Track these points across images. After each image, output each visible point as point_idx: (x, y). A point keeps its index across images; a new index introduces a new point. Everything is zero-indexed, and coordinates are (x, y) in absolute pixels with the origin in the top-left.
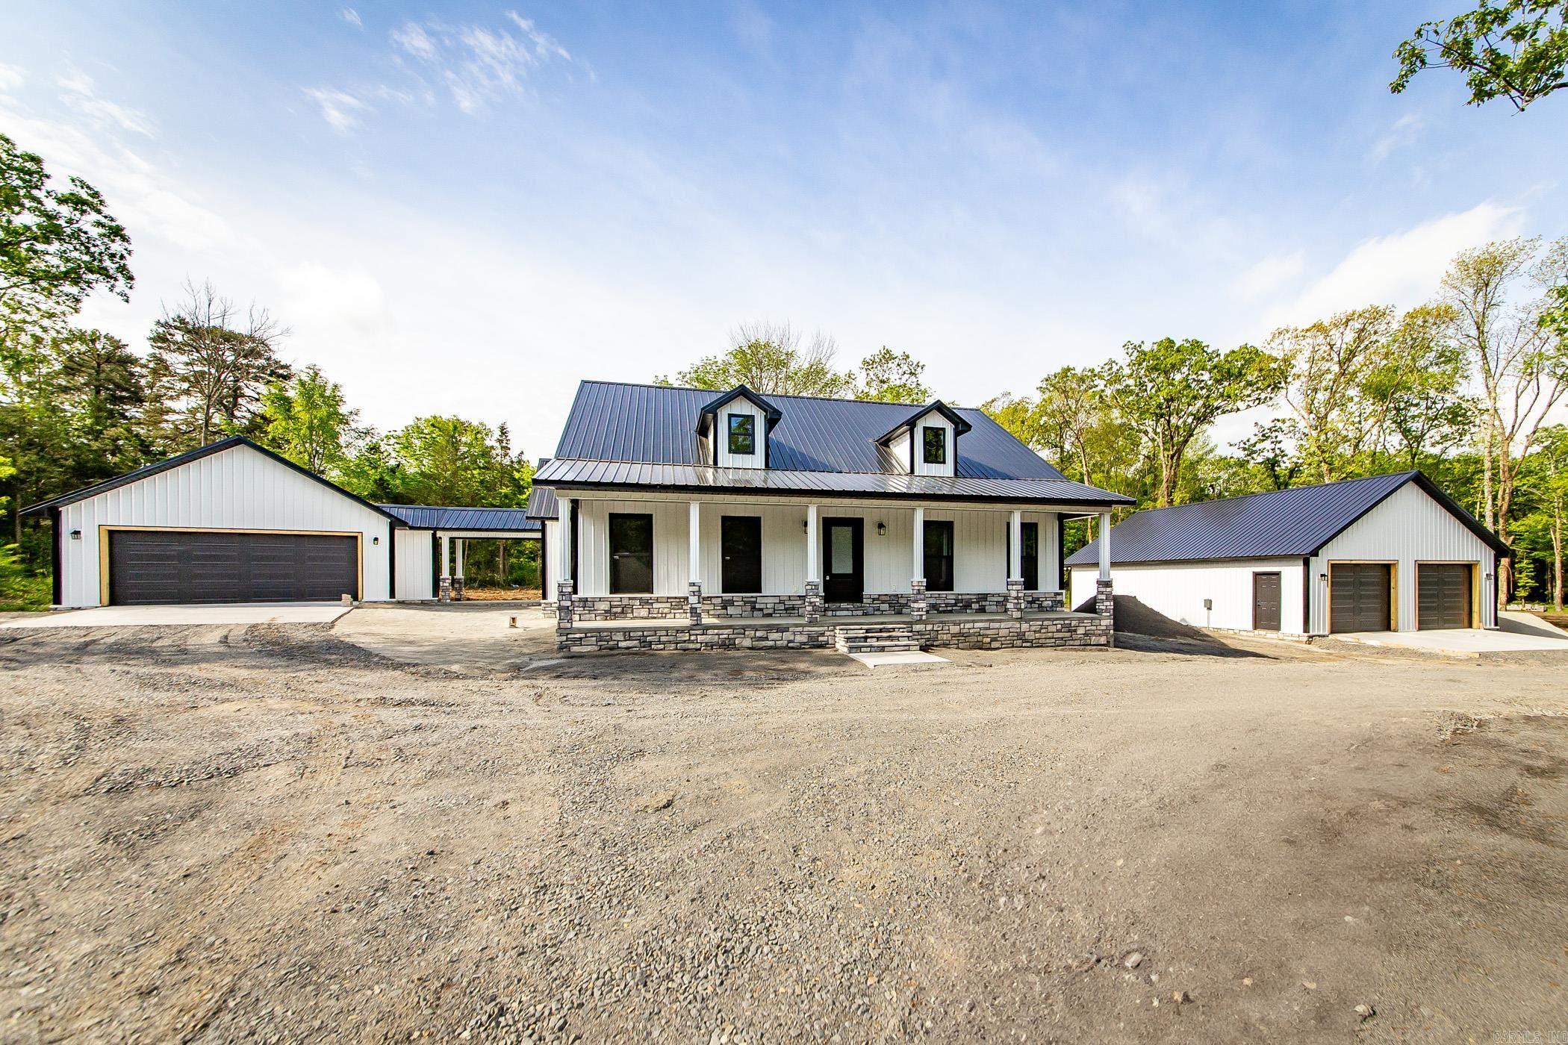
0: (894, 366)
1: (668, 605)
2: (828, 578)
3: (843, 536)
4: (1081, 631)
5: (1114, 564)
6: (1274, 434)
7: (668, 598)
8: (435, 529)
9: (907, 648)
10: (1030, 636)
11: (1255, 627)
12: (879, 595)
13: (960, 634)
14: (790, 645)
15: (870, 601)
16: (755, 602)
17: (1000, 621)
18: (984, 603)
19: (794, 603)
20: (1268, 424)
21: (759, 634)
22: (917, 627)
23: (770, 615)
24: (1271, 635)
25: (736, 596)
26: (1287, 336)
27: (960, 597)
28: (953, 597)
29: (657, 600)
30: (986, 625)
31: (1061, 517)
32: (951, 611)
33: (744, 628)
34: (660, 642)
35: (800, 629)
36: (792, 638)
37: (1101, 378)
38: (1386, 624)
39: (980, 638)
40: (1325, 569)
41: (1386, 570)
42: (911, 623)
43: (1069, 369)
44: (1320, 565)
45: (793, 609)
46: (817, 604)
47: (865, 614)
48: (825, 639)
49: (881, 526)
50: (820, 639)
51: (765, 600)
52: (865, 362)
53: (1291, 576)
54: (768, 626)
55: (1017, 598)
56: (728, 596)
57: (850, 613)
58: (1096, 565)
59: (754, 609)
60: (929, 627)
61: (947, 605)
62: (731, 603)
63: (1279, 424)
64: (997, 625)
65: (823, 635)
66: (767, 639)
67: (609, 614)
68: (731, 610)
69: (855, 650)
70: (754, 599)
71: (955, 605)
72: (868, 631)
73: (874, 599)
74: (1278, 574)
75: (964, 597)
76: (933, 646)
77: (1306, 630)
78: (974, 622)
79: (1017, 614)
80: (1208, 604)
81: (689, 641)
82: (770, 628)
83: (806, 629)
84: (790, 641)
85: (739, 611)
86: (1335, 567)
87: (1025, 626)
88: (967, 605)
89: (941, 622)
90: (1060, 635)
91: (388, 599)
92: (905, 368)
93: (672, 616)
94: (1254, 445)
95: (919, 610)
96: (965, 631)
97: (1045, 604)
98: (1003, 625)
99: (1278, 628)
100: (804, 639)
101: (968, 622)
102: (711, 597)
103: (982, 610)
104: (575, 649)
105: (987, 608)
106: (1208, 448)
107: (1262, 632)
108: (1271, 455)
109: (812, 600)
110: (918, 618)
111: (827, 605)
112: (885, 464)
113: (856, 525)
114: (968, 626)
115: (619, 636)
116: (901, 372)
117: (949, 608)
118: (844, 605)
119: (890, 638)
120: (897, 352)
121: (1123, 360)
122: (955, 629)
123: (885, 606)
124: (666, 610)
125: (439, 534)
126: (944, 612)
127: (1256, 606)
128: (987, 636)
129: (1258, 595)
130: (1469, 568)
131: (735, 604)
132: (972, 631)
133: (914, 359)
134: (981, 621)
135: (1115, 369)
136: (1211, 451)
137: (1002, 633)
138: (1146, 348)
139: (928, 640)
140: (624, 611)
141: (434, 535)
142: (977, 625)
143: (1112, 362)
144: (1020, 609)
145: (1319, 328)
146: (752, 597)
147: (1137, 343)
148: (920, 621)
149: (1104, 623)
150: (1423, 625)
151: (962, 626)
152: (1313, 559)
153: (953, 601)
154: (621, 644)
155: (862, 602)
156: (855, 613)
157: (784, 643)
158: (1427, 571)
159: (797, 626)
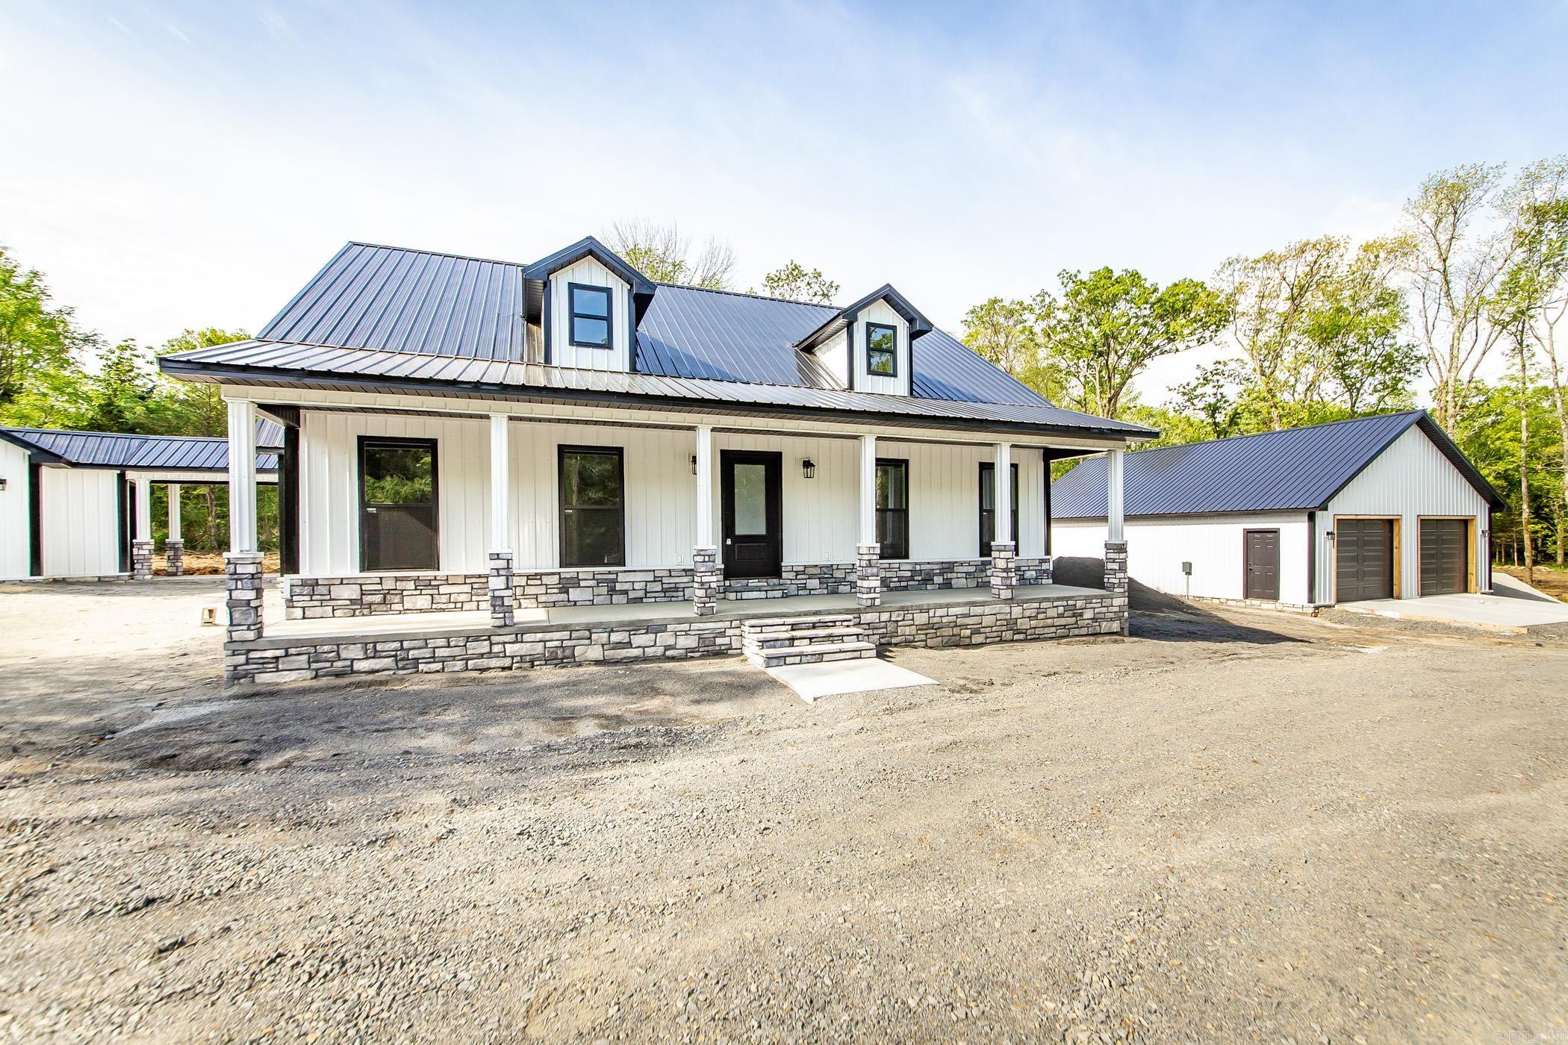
0: (803, 285)
1: (467, 589)
2: (729, 542)
3: (750, 479)
4: (1088, 614)
6: (1215, 378)
7: (466, 577)
8: (123, 468)
9: (857, 654)
10: (1023, 624)
11: (1247, 596)
12: (805, 567)
13: (929, 626)
14: (669, 653)
15: (792, 575)
16: (615, 581)
17: (983, 604)
18: (949, 576)
19: (677, 580)
20: (1211, 367)
21: (616, 637)
22: (867, 618)
23: (638, 600)
24: (1267, 605)
25: (585, 572)
26: (1238, 266)
27: (918, 568)
28: (909, 567)
29: (447, 581)
30: (964, 610)
31: (1049, 454)
32: (906, 588)
33: (590, 629)
34: (433, 659)
35: (686, 627)
36: (671, 642)
37: (1031, 311)
38: (1389, 591)
39: (956, 631)
40: (1331, 527)
41: (1390, 524)
42: (858, 612)
43: (995, 301)
44: (1326, 522)
45: (676, 590)
46: (713, 585)
47: (785, 596)
48: (726, 640)
49: (807, 464)
50: (719, 641)
51: (631, 577)
52: (769, 278)
53: (1293, 535)
54: (631, 623)
55: (1007, 570)
56: (570, 572)
57: (763, 595)
58: (1104, 519)
59: (612, 591)
60: (885, 617)
61: (900, 579)
62: (576, 582)
63: (1221, 367)
64: (978, 610)
65: (722, 634)
66: (629, 645)
67: (360, 605)
68: (574, 594)
69: (775, 662)
70: (614, 576)
71: (912, 578)
72: (794, 627)
73: (797, 573)
74: (1276, 532)
75: (923, 567)
76: (890, 644)
77: (1311, 600)
78: (948, 606)
79: (1006, 594)
80: (1188, 568)
81: (490, 654)
82: (634, 627)
83: (694, 626)
84: (667, 648)
85: (587, 595)
86: (1342, 523)
87: (1017, 611)
88: (928, 579)
89: (902, 609)
90: (1063, 621)
91: (25, 575)
92: (816, 287)
93: (474, 605)
94: (1195, 389)
95: (870, 590)
96: (936, 620)
97: (1028, 575)
98: (987, 610)
99: (1275, 597)
100: (691, 642)
101: (941, 607)
102: (542, 574)
103: (947, 585)
104: (263, 678)
105: (953, 582)
106: (1132, 395)
107: (1256, 602)
108: (1213, 400)
109: (705, 579)
110: (869, 603)
111: (727, 583)
112: (809, 376)
113: (772, 462)
114: (940, 612)
115: (355, 652)
116: (811, 292)
117: (903, 584)
118: (753, 582)
119: (830, 638)
120: (808, 269)
121: (1059, 294)
122: (921, 618)
123: (814, 583)
124: (463, 597)
125: (130, 475)
126: (896, 589)
127: (1248, 571)
128: (965, 626)
129: (1251, 556)
130: (1465, 523)
131: (582, 584)
132: (945, 620)
133: (827, 278)
134: (958, 605)
135: (1048, 300)
136: (1135, 398)
137: (988, 621)
138: (1084, 277)
139: (883, 636)
140: (387, 600)
141: (122, 478)
142: (953, 611)
143: (1044, 294)
144: (1010, 587)
145: (1268, 259)
146: (610, 573)
147: (1073, 272)
148: (871, 608)
149: (1117, 602)
150: (1425, 591)
151: (931, 614)
152: (1319, 514)
153: (909, 574)
154: (359, 666)
155: (780, 577)
156: (770, 594)
157: (660, 651)
158: (1429, 527)
159: (680, 621)
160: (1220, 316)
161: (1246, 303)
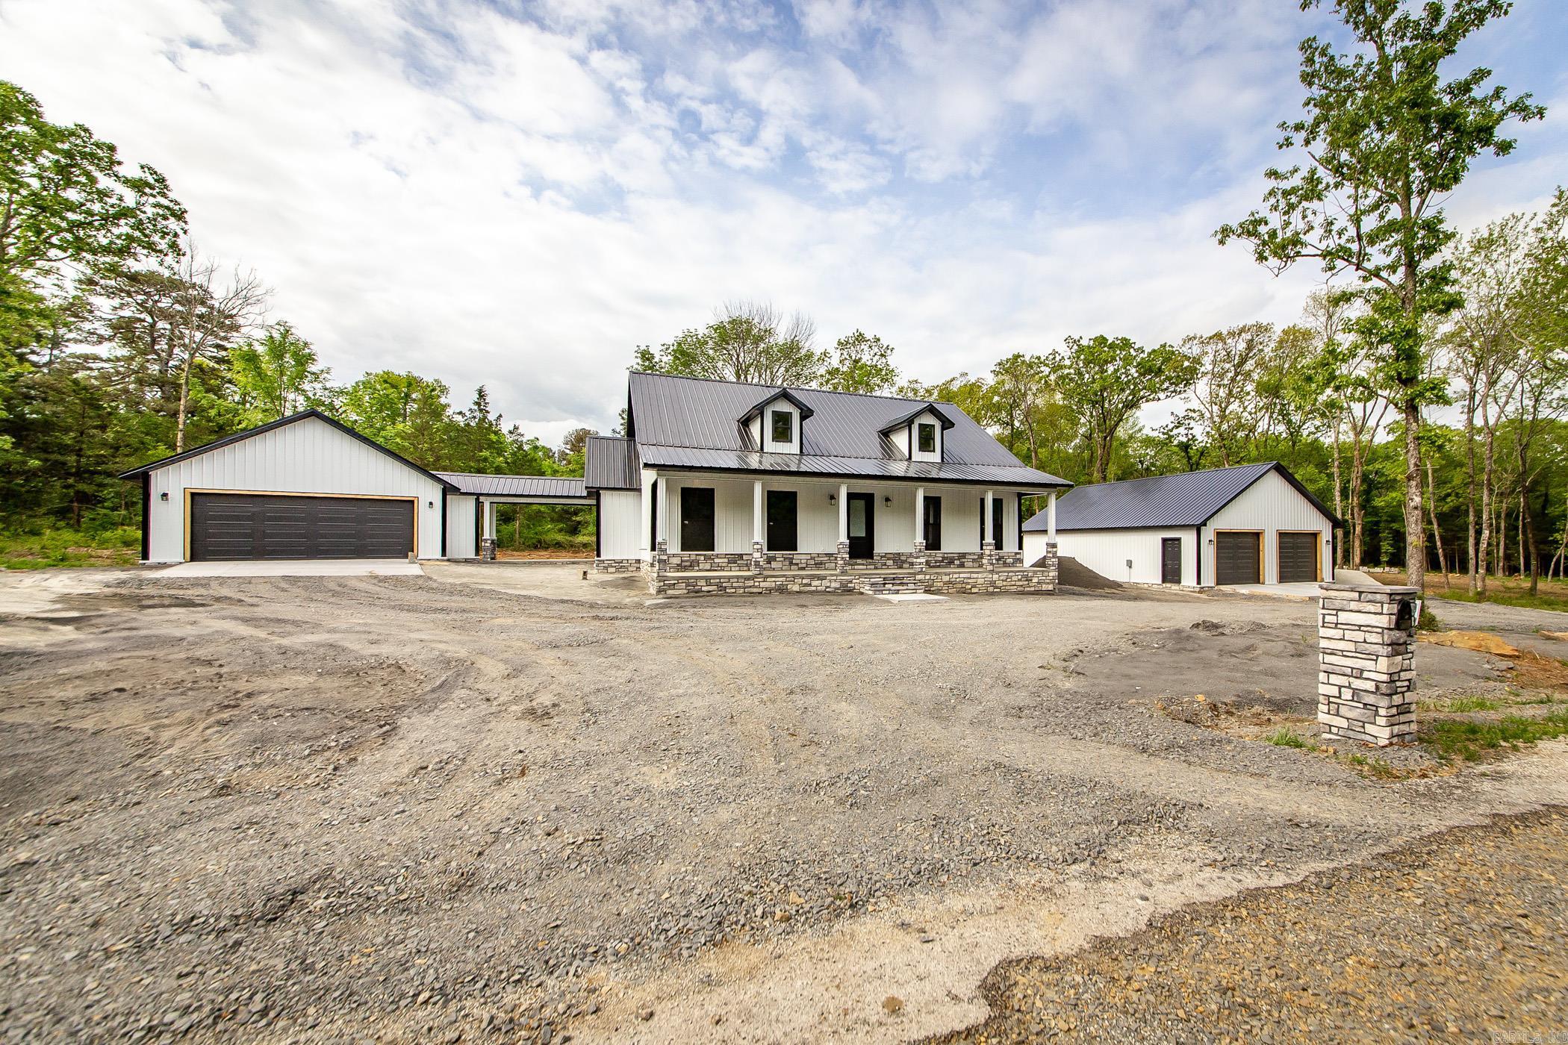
0: (866, 348)
1: (730, 560)
2: (851, 540)
3: (860, 507)
4: (1035, 580)
5: (1058, 531)
6: (1187, 422)
7: (729, 555)
8: (478, 495)
9: (915, 591)
10: (999, 583)
11: (1164, 581)
12: (886, 554)
13: (950, 582)
14: (827, 590)
15: (879, 558)
16: (793, 558)
17: (978, 573)
18: (964, 559)
20: (1182, 414)
21: (805, 581)
22: (919, 577)
23: (803, 569)
24: (1174, 586)
25: (779, 554)
26: (1195, 342)
27: (946, 555)
28: (941, 555)
29: (717, 556)
30: (968, 575)
31: (1020, 495)
32: (940, 566)
33: (794, 577)
34: (732, 587)
35: (834, 578)
36: (828, 585)
37: (1046, 365)
38: (1256, 578)
39: (963, 586)
40: (1212, 536)
41: (1257, 535)
42: (915, 574)
43: (1019, 356)
44: (1208, 534)
45: (821, 564)
46: (847, 561)
47: (876, 568)
48: (852, 585)
49: (887, 500)
50: (849, 585)
51: (799, 557)
52: (840, 343)
53: (1188, 539)
54: (809, 576)
55: (990, 555)
56: (772, 553)
57: (864, 567)
59: (791, 563)
60: (928, 577)
61: (938, 561)
62: (774, 559)
63: (1191, 414)
64: (975, 576)
65: (851, 582)
66: (810, 585)
67: (681, 567)
68: (774, 565)
69: (878, 592)
70: (792, 556)
71: (942, 561)
72: (884, 579)
73: (882, 557)
74: (1179, 540)
75: (949, 555)
76: (932, 590)
77: (1199, 582)
78: (959, 573)
79: (990, 568)
80: (1130, 564)
81: (754, 586)
82: (813, 577)
83: (838, 578)
84: (827, 587)
85: (780, 565)
86: (1220, 534)
87: (995, 577)
88: (951, 562)
89: (935, 574)
90: (1021, 583)
91: (439, 555)
92: (876, 350)
94: (1171, 430)
95: (920, 564)
96: (952, 580)
97: (1008, 561)
98: (980, 576)
99: (1179, 582)
100: (837, 585)
101: (954, 573)
103: (962, 565)
104: (670, 592)
105: (966, 563)
106: (1137, 428)
107: (1168, 585)
108: (1185, 440)
109: (842, 558)
110: (920, 570)
111: (853, 560)
113: (868, 499)
114: (955, 576)
115: (702, 583)
116: (872, 353)
117: (939, 564)
118: (859, 561)
119: (902, 584)
120: (869, 335)
121: (1064, 351)
122: (946, 578)
123: (890, 562)
124: (730, 564)
125: (482, 499)
126: (934, 567)
127: (1164, 565)
128: (968, 583)
129: (1166, 556)
130: (1315, 535)
131: (777, 559)
132: (957, 580)
133: (884, 342)
134: (966, 573)
135: (1058, 358)
137: (980, 581)
138: (1084, 342)
139: (927, 586)
140: (692, 565)
141: (477, 500)
142: (962, 575)
143: (1055, 353)
144: (992, 564)
145: (1218, 336)
146: (790, 554)
147: (1077, 338)
148: (921, 572)
149: (1051, 574)
150: (1283, 578)
151: (950, 577)
152: (1203, 528)
153: (941, 558)
154: (704, 589)
155: (874, 559)
156: (869, 567)
157: (823, 588)
158: (1286, 538)
159: (832, 575)
160: (1186, 376)
161: (1207, 366)
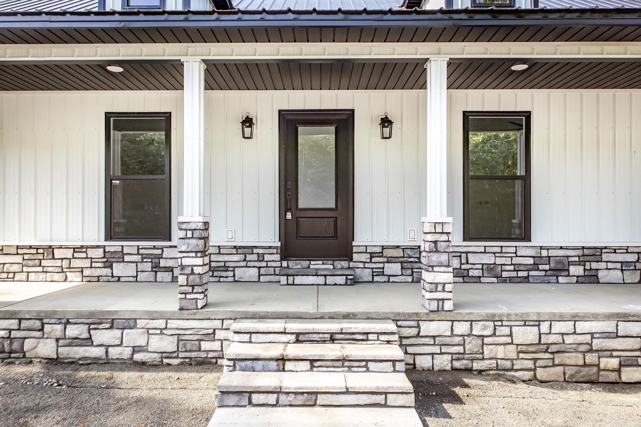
1: (19, 259)
2: (289, 216)
3: (317, 143)
7: (18, 247)
9: (380, 399)
12: (383, 247)
13: (541, 347)
14: (138, 357)
15: (365, 257)
16: (160, 257)
18: (594, 265)
19: (226, 258)
25: (130, 246)
27: (544, 253)
28: (532, 252)
30: (609, 326)
32: (526, 280)
35: (161, 323)
36: (142, 341)
39: (591, 358)
45: (226, 268)
46: (197, 270)
47: (351, 282)
48: (216, 346)
49: (386, 122)
50: (205, 345)
51: (176, 253)
56: (114, 246)
57: (321, 280)
59: (156, 268)
60: (461, 328)
61: (517, 268)
62: (120, 257)
66: (89, 341)
68: (118, 269)
69: (232, 400)
70: (159, 252)
71: (535, 266)
72: (299, 337)
73: (372, 255)
75: (552, 253)
78: (576, 318)
82: (95, 319)
83: (173, 324)
84: (136, 349)
85: (131, 271)
88: (560, 269)
89: (492, 318)
93: (24, 276)
95: (436, 286)
96: (552, 339)
100: (169, 344)
101: (562, 319)
102: (87, 247)
103: (588, 281)
105: (601, 274)
110: (434, 306)
111: (285, 264)
113: (343, 122)
114: (558, 327)
117: (521, 274)
118: (316, 265)
122: (526, 334)
123: (394, 268)
124: (15, 268)
126: (511, 280)
128: (610, 353)
131: (127, 258)
132: (569, 340)
134: (595, 317)
142: (582, 327)
146: (154, 248)
151: (544, 327)
153: (531, 261)
155: (351, 259)
156: (330, 280)
157: (126, 353)
